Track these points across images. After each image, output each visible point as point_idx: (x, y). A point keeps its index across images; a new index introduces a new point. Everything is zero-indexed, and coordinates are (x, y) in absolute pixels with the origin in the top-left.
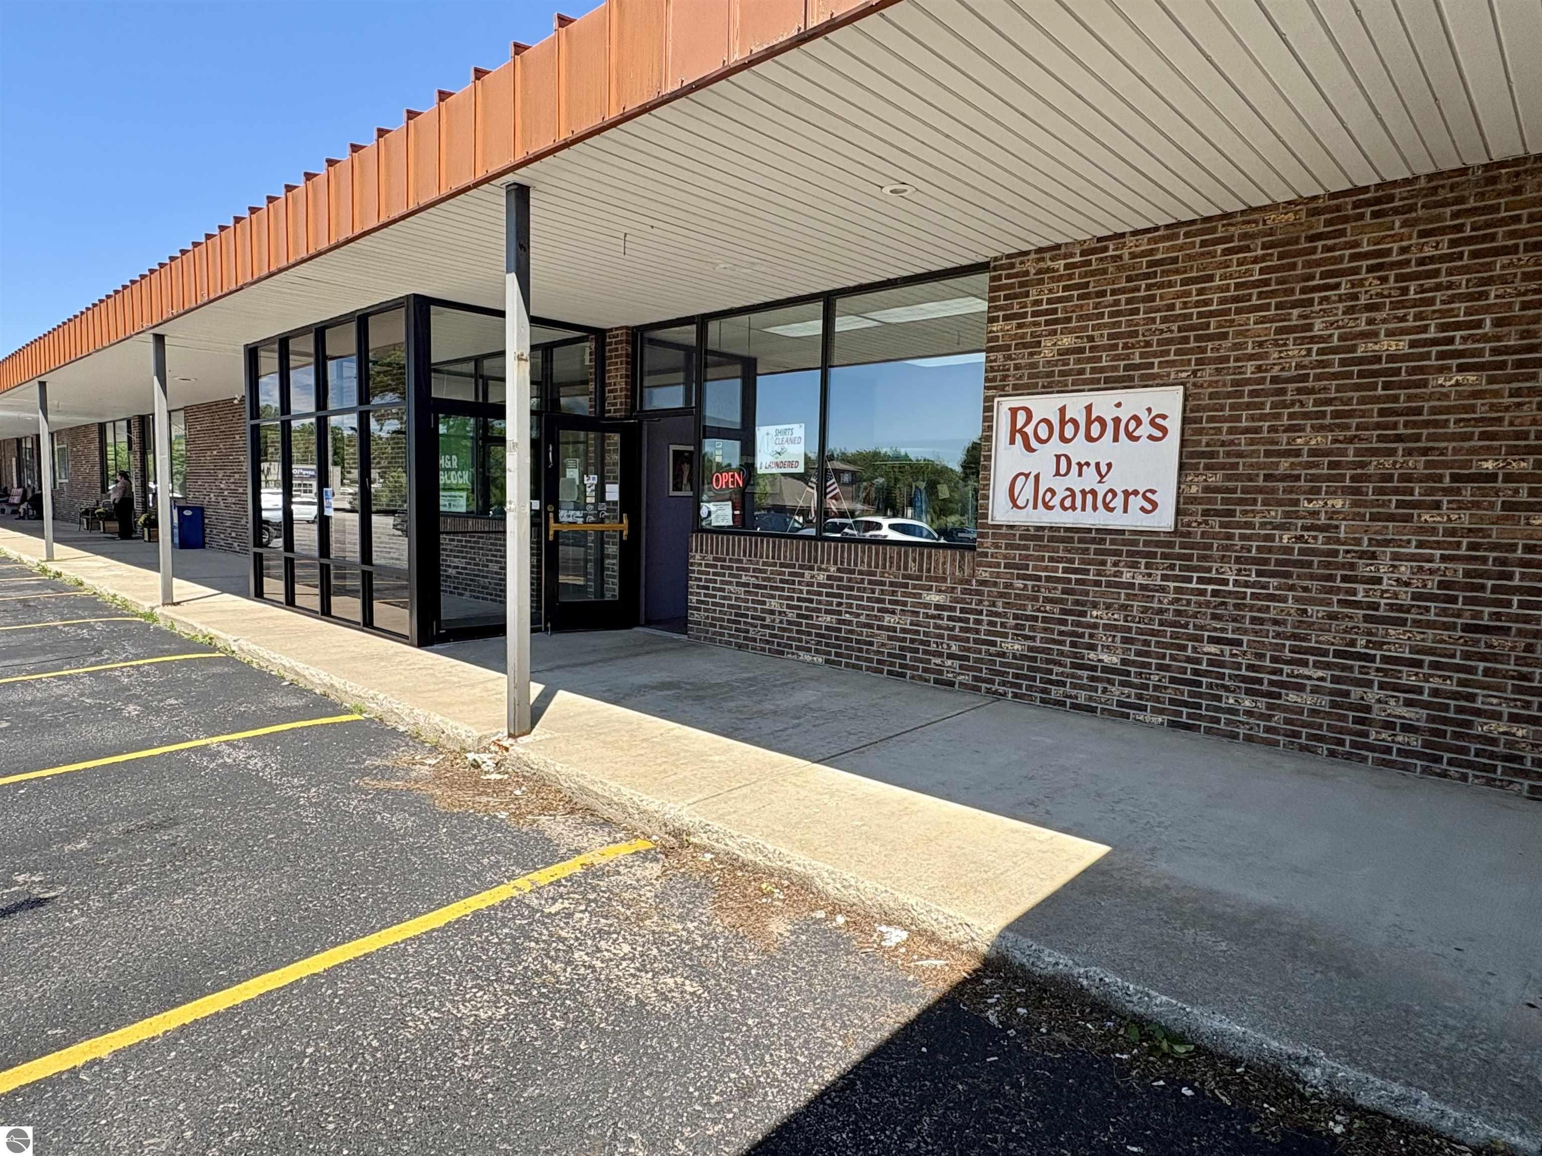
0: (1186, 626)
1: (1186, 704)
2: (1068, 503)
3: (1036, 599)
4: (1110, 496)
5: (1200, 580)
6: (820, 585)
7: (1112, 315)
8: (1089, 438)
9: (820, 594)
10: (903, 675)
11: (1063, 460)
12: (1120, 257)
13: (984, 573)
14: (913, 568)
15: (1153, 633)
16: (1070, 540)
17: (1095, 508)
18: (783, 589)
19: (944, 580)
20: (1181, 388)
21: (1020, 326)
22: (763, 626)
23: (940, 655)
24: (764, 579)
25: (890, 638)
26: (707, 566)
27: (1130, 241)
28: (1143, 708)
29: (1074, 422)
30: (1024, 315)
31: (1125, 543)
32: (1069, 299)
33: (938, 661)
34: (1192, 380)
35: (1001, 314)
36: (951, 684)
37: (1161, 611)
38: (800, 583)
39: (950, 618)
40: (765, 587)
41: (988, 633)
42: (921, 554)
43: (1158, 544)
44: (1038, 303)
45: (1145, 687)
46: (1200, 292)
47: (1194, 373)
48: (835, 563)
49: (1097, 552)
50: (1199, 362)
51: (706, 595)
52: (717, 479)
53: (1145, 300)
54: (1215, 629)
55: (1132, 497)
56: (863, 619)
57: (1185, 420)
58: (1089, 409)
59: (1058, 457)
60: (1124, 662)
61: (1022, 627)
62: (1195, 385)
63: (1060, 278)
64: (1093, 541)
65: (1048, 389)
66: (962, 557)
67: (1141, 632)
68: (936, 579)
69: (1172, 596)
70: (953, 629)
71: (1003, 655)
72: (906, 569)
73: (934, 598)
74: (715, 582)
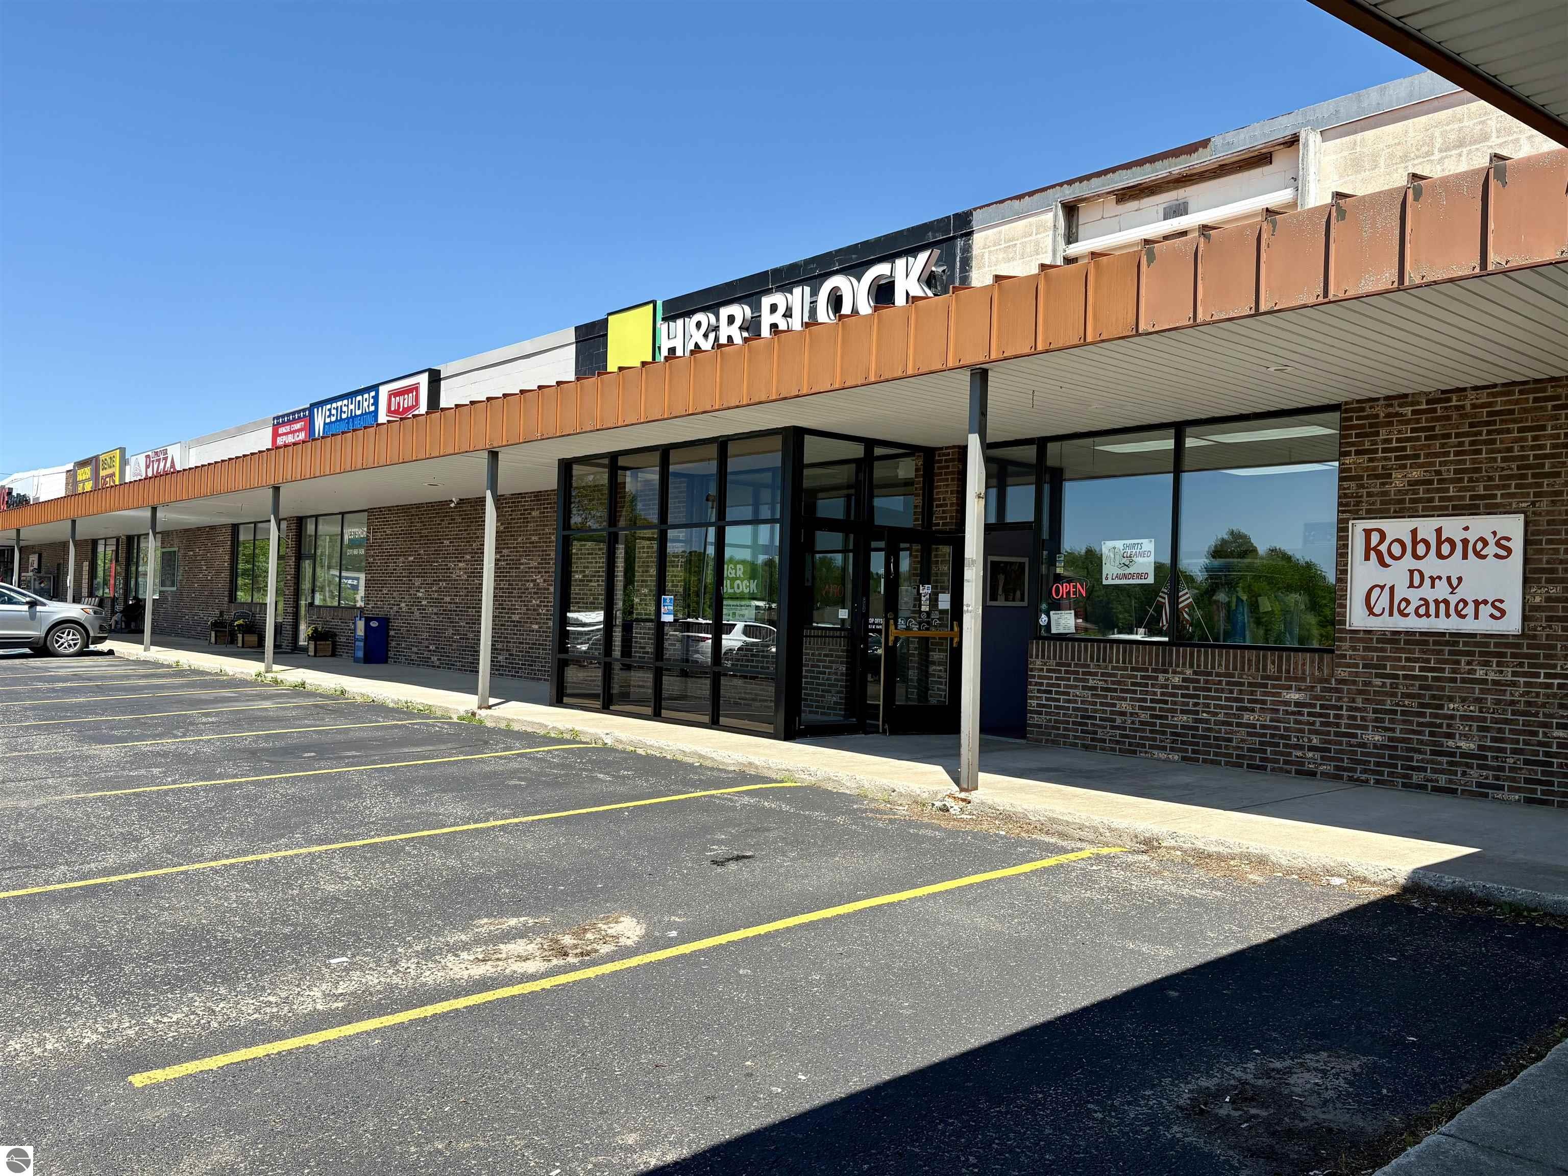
0: (1536, 715)
1: (1540, 782)
2: (1422, 611)
3: (1394, 695)
4: (1461, 605)
5: (1547, 676)
6: (1174, 687)
7: (1457, 454)
8: (1440, 556)
9: (1174, 695)
10: (1265, 768)
11: (1416, 574)
12: (1463, 407)
13: (1342, 673)
14: (1271, 669)
15: (1506, 722)
16: (1426, 643)
17: (1448, 615)
18: (1135, 692)
19: (1304, 679)
20: (1522, 517)
21: (1371, 460)
22: (1112, 727)
23: (1301, 748)
24: (1113, 683)
25: (1249, 734)
26: (1049, 671)
27: (1472, 395)
28: (1501, 788)
29: (1426, 543)
30: (1375, 451)
31: (1477, 644)
32: (1418, 439)
33: (1299, 754)
34: (1531, 509)
35: (1353, 449)
36: (1313, 774)
37: (1512, 703)
38: (1153, 686)
39: (1310, 714)
40: (1115, 690)
41: (1348, 726)
42: (1280, 658)
43: (1507, 645)
44: (1387, 441)
45: (1501, 769)
46: (1535, 438)
47: (1533, 504)
48: (1191, 666)
49: (1451, 653)
50: (1536, 495)
51: (1047, 699)
52: (1057, 588)
53: (1485, 442)
54: (1562, 717)
55: (1482, 606)
56: (1221, 717)
57: (1527, 542)
58: (1439, 531)
59: (1411, 572)
60: (1481, 748)
61: (1382, 720)
62: (1534, 513)
63: (1408, 422)
64: (1447, 643)
65: (1399, 514)
66: (1321, 660)
67: (1496, 721)
68: (1296, 679)
69: (1522, 690)
70: (1313, 723)
71: (1364, 745)
72: (1265, 670)
73: (1294, 696)
74: (1059, 686)
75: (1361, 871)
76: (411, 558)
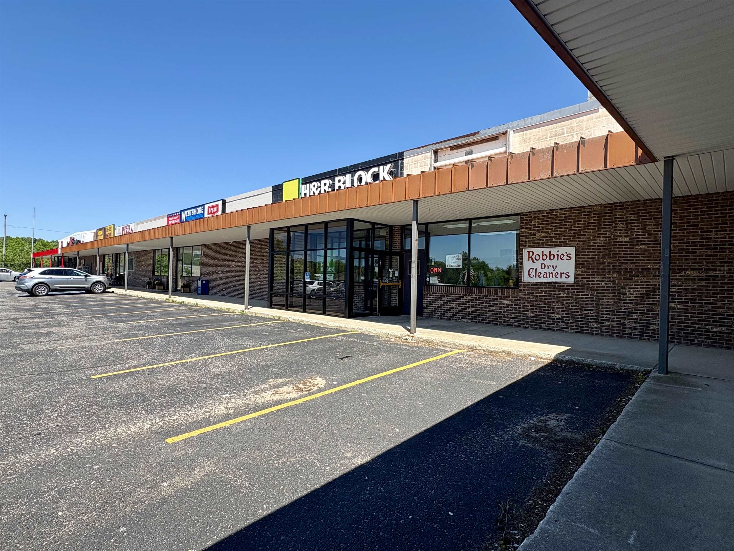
0: (578, 307)
1: (579, 327)
2: (545, 276)
3: (537, 301)
4: (557, 274)
5: (582, 295)
6: (469, 300)
7: (555, 229)
8: (550, 259)
9: (469, 302)
10: (497, 324)
11: (543, 265)
12: (557, 215)
13: (521, 295)
14: (499, 294)
15: (570, 309)
16: (546, 285)
17: (553, 277)
18: (457, 301)
19: (509, 297)
20: (574, 247)
21: (529, 230)
22: (450, 312)
23: (508, 318)
24: (450, 299)
25: (492, 314)
26: (430, 295)
27: (559, 211)
28: (568, 328)
29: (546, 255)
30: (531, 228)
31: (561, 286)
32: (544, 224)
33: (508, 319)
34: (577, 245)
35: (524, 227)
36: (512, 325)
37: (572, 303)
38: (462, 299)
39: (511, 307)
40: (451, 301)
41: (523, 311)
42: (502, 290)
43: (570, 286)
44: (534, 225)
45: (568, 323)
46: (578, 224)
47: (578, 244)
48: (474, 293)
49: (553, 288)
50: (579, 241)
51: (429, 304)
52: (432, 270)
53: (563, 225)
54: (586, 307)
55: (563, 274)
56: (484, 309)
57: (576, 255)
58: (550, 252)
59: (542, 264)
60: (562, 317)
61: (533, 309)
62: (578, 247)
63: (541, 219)
64: (552, 286)
65: (538, 247)
66: (515, 291)
67: (567, 309)
68: (507, 297)
69: (574, 299)
70: (512, 310)
71: (528, 317)
72: (497, 294)
73: (506, 302)
74: (433, 300)
75: (540, 355)
76: (216, 261)
